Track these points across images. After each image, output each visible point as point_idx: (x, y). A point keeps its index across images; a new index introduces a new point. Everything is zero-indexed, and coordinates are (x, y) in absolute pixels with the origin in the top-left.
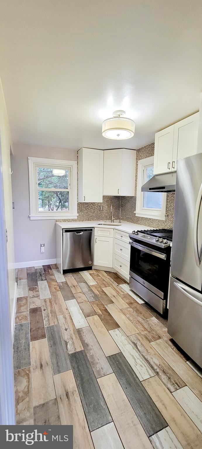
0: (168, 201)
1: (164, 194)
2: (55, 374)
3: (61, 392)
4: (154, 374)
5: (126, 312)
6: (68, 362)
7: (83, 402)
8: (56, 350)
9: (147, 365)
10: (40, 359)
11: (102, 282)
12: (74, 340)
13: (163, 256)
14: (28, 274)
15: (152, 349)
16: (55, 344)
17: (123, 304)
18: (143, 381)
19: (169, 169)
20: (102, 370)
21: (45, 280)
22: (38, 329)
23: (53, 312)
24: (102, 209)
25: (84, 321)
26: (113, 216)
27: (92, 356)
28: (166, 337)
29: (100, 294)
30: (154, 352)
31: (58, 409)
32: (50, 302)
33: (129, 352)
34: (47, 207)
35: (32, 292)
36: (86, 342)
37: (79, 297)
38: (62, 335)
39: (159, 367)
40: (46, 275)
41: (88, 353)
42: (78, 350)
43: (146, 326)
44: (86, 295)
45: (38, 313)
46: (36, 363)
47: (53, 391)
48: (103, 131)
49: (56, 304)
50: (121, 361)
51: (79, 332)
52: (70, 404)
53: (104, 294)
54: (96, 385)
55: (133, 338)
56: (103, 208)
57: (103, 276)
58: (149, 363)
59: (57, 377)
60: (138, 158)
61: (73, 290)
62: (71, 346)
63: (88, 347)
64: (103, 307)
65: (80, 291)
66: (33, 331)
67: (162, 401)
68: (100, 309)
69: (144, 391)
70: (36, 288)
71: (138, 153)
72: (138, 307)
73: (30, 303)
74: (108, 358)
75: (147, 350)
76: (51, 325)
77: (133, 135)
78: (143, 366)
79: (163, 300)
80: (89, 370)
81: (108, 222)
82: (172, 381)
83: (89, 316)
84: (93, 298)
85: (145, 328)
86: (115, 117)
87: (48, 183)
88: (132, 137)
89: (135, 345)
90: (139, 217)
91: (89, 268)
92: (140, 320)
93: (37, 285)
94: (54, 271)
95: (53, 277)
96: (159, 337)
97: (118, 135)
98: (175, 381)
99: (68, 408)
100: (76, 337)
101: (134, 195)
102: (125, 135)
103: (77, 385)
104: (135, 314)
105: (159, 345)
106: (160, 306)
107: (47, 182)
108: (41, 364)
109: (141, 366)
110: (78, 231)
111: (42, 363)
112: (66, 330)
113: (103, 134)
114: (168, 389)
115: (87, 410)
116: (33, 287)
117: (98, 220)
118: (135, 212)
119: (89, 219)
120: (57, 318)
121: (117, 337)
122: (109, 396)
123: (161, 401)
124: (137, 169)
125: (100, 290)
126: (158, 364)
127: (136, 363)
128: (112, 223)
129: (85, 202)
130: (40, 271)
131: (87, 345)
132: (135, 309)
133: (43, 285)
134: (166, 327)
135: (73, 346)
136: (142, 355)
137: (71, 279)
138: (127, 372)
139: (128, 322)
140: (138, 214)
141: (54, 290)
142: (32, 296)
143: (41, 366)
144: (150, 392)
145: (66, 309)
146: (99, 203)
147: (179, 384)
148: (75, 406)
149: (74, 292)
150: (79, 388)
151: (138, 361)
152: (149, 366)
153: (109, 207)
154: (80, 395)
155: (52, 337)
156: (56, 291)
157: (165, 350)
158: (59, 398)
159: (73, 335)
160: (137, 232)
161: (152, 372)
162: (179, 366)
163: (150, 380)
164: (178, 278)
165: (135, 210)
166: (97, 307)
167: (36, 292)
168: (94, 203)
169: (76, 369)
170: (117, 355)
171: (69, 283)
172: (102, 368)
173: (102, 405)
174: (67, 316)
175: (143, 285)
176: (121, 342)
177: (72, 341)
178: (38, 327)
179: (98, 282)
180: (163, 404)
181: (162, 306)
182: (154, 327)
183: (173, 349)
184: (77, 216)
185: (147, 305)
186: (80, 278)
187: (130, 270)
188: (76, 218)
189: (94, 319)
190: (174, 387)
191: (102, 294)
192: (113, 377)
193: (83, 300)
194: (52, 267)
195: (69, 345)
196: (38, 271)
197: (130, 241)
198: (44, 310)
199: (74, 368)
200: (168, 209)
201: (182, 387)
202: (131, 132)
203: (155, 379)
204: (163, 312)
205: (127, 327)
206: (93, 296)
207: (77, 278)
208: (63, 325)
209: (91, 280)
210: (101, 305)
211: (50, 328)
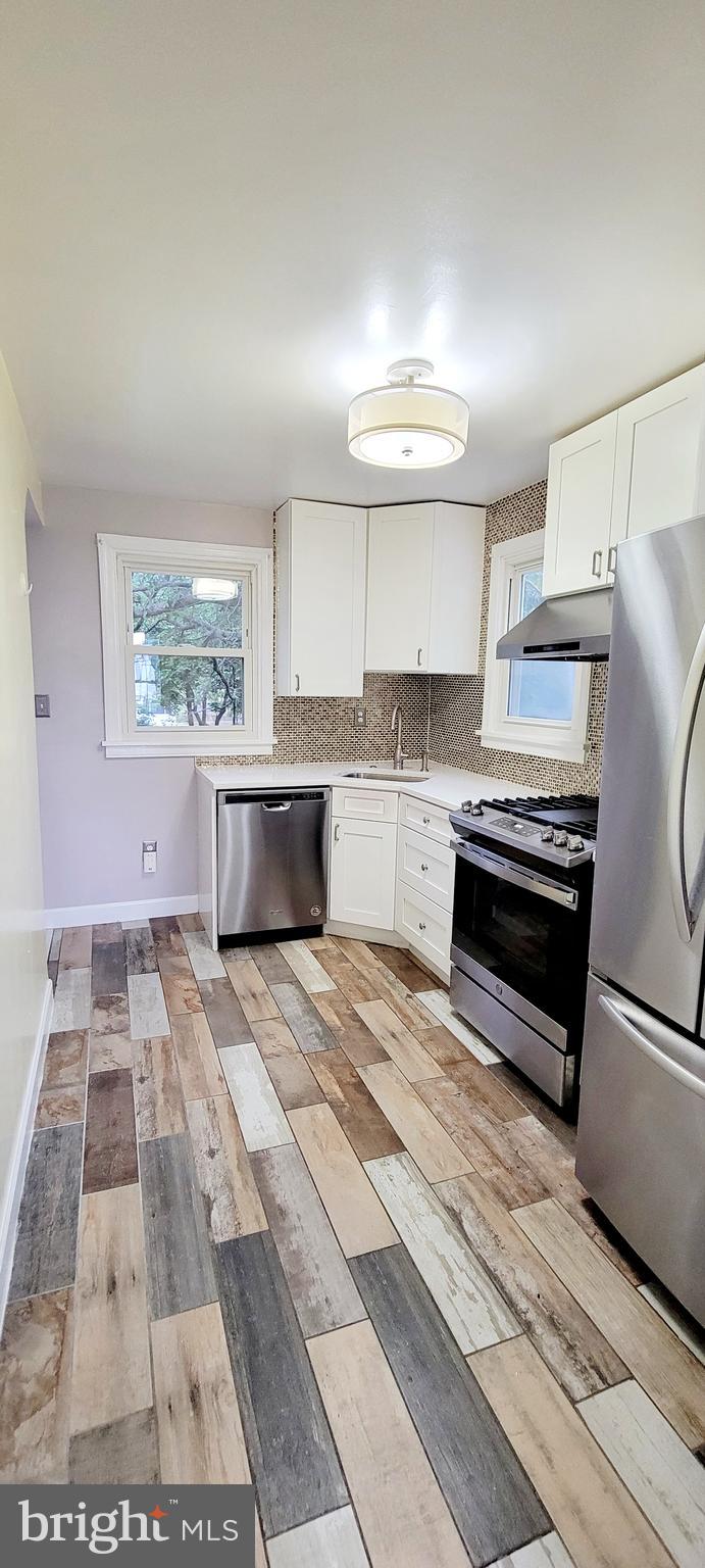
0: (597, 693)
1: (583, 669)
2: (156, 1315)
3: (172, 1382)
4: (514, 1330)
5: (431, 1092)
6: (209, 1271)
7: (247, 1424)
8: (170, 1229)
9: (491, 1293)
10: (111, 1259)
11: (353, 981)
12: (236, 1192)
13: (566, 898)
14: (96, 948)
15: (516, 1234)
16: (167, 1203)
17: (423, 1064)
18: (471, 1354)
19: (599, 576)
20: (326, 1309)
21: (154, 971)
22: (114, 1147)
23: (172, 1089)
24: (361, 720)
25: (277, 1125)
26: (399, 747)
27: (296, 1255)
28: (571, 1192)
29: (344, 1025)
30: (521, 1247)
31: (158, 1449)
32: (166, 1051)
33: (430, 1243)
34: (183, 708)
35: (104, 1013)
36: (278, 1200)
37: (268, 1035)
38: (195, 1174)
39: (535, 1304)
40: (156, 950)
41: (284, 1243)
42: (250, 1228)
43: (501, 1149)
44: (294, 1029)
45: (120, 1089)
46: (94, 1272)
47: (145, 1379)
48: (349, 438)
49: (185, 1058)
50: (398, 1276)
51: (257, 1164)
52: (200, 1434)
53: (358, 1024)
54: (302, 1362)
55: (449, 1193)
56: (364, 717)
57: (361, 959)
58: (501, 1288)
59: (166, 1326)
60: (492, 536)
61: (248, 1008)
62: (223, 1215)
63: (284, 1219)
64: (351, 1074)
65: (275, 1012)
66: (96, 1154)
67: (539, 1433)
68: (339, 1082)
69: (474, 1395)
70: (121, 999)
71: (491, 517)
72: (478, 1077)
73: (94, 1053)
74: (354, 1263)
75: (496, 1236)
76: (160, 1135)
77: (461, 450)
78: (478, 1296)
79: (566, 1054)
80: (279, 1308)
81: (384, 768)
82: (581, 1357)
83: (295, 1106)
84: (317, 1040)
85: (494, 1155)
86: (393, 385)
87: (184, 626)
88: (457, 458)
89: (456, 1216)
90: (494, 752)
91: (312, 931)
92: (481, 1124)
93: (124, 988)
94: (189, 940)
95: (182, 961)
96: (546, 1190)
97: (407, 451)
98: (589, 1359)
99: (193, 1444)
100: (246, 1183)
101: (475, 672)
102: (433, 453)
103: (231, 1358)
104: (463, 1101)
105: (542, 1220)
106: (554, 1073)
108: (114, 1277)
109: (471, 1297)
110: (271, 798)
111: (116, 1274)
112: (212, 1153)
113: (353, 449)
114: (563, 1387)
115: (261, 1455)
116: (108, 999)
117: (346, 759)
118: (477, 732)
119: (317, 756)
120: (184, 1112)
121: (393, 1188)
122: (343, 1406)
123: (535, 1433)
124: (486, 577)
125: (343, 1009)
126: (535, 1292)
127: (453, 1287)
128: (398, 772)
129: (300, 694)
130: (139, 938)
131: (283, 1213)
132: (465, 1085)
133: (143, 987)
134: (572, 1152)
135: (229, 1214)
136: (478, 1257)
137: (246, 968)
138: (418, 1317)
139: (435, 1130)
140: (487, 738)
141: (181, 1007)
142: (102, 1030)
143: (113, 1284)
144: (495, 1398)
145: (220, 1078)
146: (350, 699)
147: (606, 1372)
148: (218, 1441)
149: (250, 1016)
150: (240, 1370)
151: (461, 1279)
152: (501, 1300)
153: (387, 714)
154: (241, 1397)
155: (162, 1181)
156: (190, 1011)
157: (561, 1241)
158: (163, 1407)
159: (236, 1174)
160: (478, 807)
161: (509, 1322)
162: (611, 1301)
163: (499, 1353)
164: (614, 982)
165: (479, 725)
166: (330, 1075)
167: (118, 1013)
168: (334, 699)
169: (236, 1301)
170: (386, 1252)
171: (236, 984)
172: (327, 1300)
173: (316, 1439)
174: (220, 1103)
175: (496, 998)
176: (405, 1206)
177: (228, 1196)
178: (113, 1141)
179: (341, 981)
180: (542, 1447)
181: (562, 1075)
182: (530, 1153)
183: (592, 1238)
184: (274, 745)
185: (511, 1070)
186: (276, 966)
187: (454, 941)
188: (269, 751)
189: (313, 1118)
190: (584, 1380)
191: (349, 1027)
192: (364, 1335)
193: (280, 1048)
194: (184, 924)
195: (219, 1210)
196: (132, 937)
197: (454, 839)
198: (142, 1080)
199: (226, 1296)
200: (594, 723)
201: (615, 1384)
202: (453, 439)
203: (516, 1349)
204: (564, 1097)
205: (429, 1151)
206: (317, 1035)
207: (266, 967)
208: (203, 1138)
209: (317, 975)
210: (345, 1065)
211: (157, 1145)
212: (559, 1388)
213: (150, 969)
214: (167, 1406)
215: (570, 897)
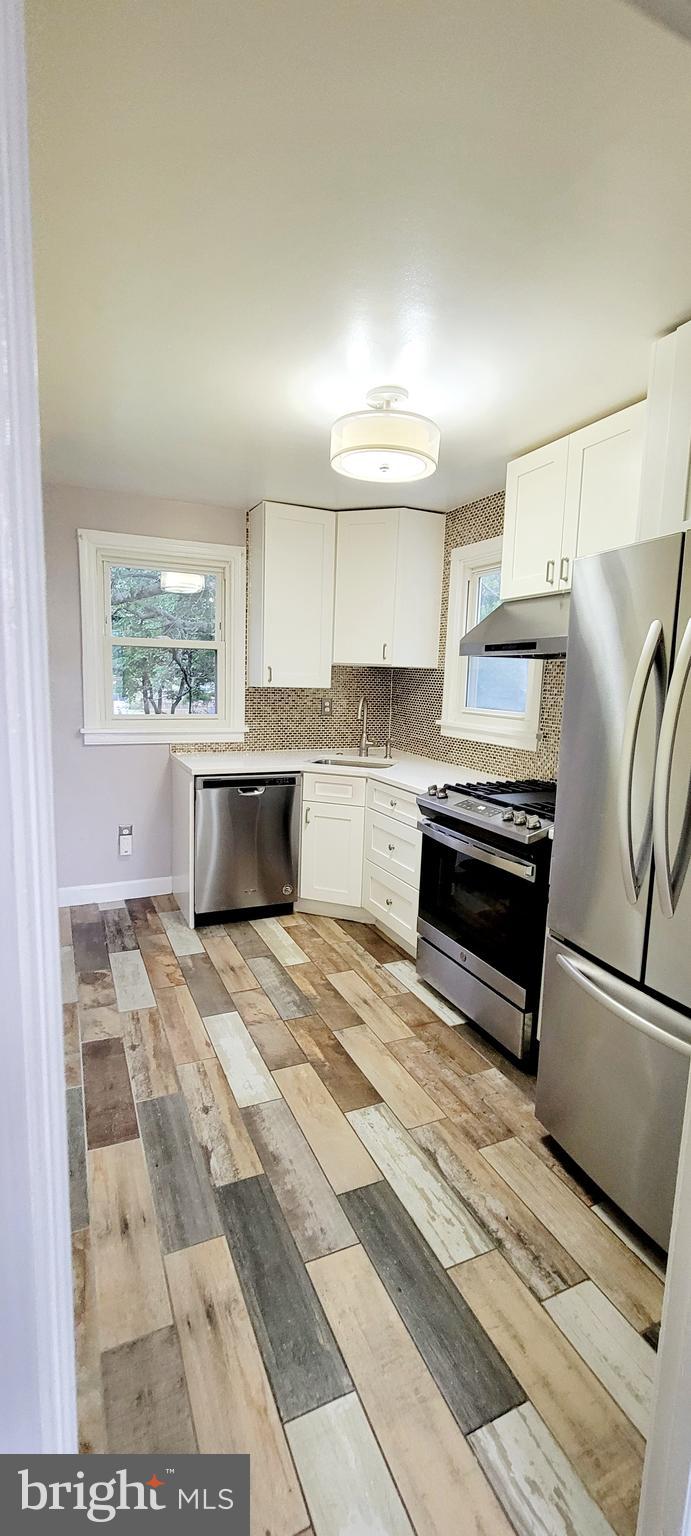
0: (548, 687)
1: (536, 665)
2: (168, 1249)
3: (189, 1304)
4: (488, 1247)
5: (403, 1051)
6: (214, 1210)
7: (260, 1334)
8: (174, 1176)
9: (465, 1217)
10: (122, 1205)
11: (325, 954)
12: (232, 1143)
13: (526, 871)
14: (76, 928)
15: (485, 1169)
16: (168, 1155)
17: (396, 1027)
18: (451, 1267)
19: (552, 583)
20: (322, 1236)
21: (134, 949)
22: (113, 1108)
23: (163, 1055)
24: (327, 710)
25: (264, 1083)
26: (365, 735)
27: (291, 1194)
28: (531, 1130)
29: (319, 994)
30: (490, 1179)
31: (182, 1358)
32: (153, 1021)
33: (409, 1179)
35: (89, 988)
36: (271, 1148)
37: (249, 1004)
38: (192, 1129)
39: (505, 1226)
40: (135, 929)
41: (279, 1184)
42: (247, 1173)
43: (468, 1098)
44: (274, 999)
45: (113, 1057)
46: (106, 1216)
47: (164, 1302)
48: (332, 454)
49: (173, 1027)
50: (383, 1207)
51: (249, 1118)
52: (218, 1344)
53: (332, 993)
54: (303, 1281)
55: (424, 1136)
56: (334, 706)
57: (331, 934)
58: (473, 1212)
59: (178, 1259)
60: (451, 541)
61: (228, 980)
62: (221, 1163)
63: (278, 1164)
64: (329, 1037)
65: (253, 984)
66: (98, 1115)
67: (511, 1326)
68: (319, 1044)
69: (455, 1298)
70: (105, 975)
71: (450, 524)
72: (444, 1035)
73: (85, 1026)
74: (343, 1198)
75: (468, 1171)
76: (155, 1095)
77: (432, 468)
78: (454, 1220)
79: (525, 1012)
80: (280, 1239)
81: (350, 755)
82: (545, 1264)
83: (280, 1066)
84: (295, 1008)
85: (463, 1103)
86: (373, 410)
87: (144, 615)
88: (428, 475)
89: (432, 1156)
90: (454, 740)
91: (284, 909)
92: (450, 1077)
93: (106, 964)
94: (165, 919)
95: (160, 939)
96: (509, 1131)
97: (384, 468)
98: (552, 1266)
99: (212, 1352)
100: (239, 1134)
101: (435, 666)
102: (408, 470)
103: (240, 1281)
104: (432, 1057)
105: (506, 1155)
106: (513, 1029)
107: (139, 611)
108: (126, 1220)
109: (449, 1221)
110: (248, 783)
111: (128, 1216)
112: (206, 1110)
113: (335, 465)
114: (531, 1289)
115: (273, 1357)
116: (92, 975)
117: (314, 747)
118: (437, 722)
119: (286, 744)
120: (176, 1074)
121: (374, 1134)
122: (342, 1314)
123: (509, 1326)
124: (446, 578)
125: (318, 980)
126: (504, 1215)
127: (432, 1214)
128: (363, 759)
129: (271, 685)
130: (117, 919)
131: (276, 1159)
132: (434, 1043)
133: (126, 965)
134: (531, 1098)
135: (227, 1162)
136: (453, 1188)
137: (223, 944)
138: (403, 1240)
139: (409, 1083)
140: (448, 728)
141: (165, 982)
142: (89, 1003)
143: (125, 1226)
144: (474, 1301)
145: (207, 1044)
146: (318, 690)
147: (566, 1276)
148: (235, 1348)
149: (231, 987)
150: (249, 1291)
151: (439, 1207)
152: (474, 1223)
153: (352, 704)
154: (252, 1312)
155: (161, 1135)
156: (173, 985)
157: (525, 1172)
158: (183, 1325)
159: (230, 1126)
160: (443, 791)
161: (482, 1239)
162: (569, 1219)
163: (475, 1265)
164: (570, 943)
165: (439, 716)
166: (309, 1039)
167: (104, 988)
168: (303, 690)
169: (240, 1235)
170: (371, 1189)
171: (214, 958)
172: (322, 1230)
173: (321, 1342)
174: (210, 1066)
175: (460, 965)
176: (386, 1148)
177: (225, 1147)
178: (111, 1102)
179: (314, 955)
180: (515, 1337)
181: (521, 1031)
182: (495, 1099)
183: (551, 1169)
184: (245, 733)
185: (474, 1029)
186: (251, 941)
187: (421, 914)
188: (241, 739)
189: (297, 1077)
190: (549, 1283)
191: (324, 996)
192: (358, 1257)
193: (261, 1016)
194: (159, 905)
195: (217, 1158)
196: (110, 918)
197: (420, 821)
198: (133, 1048)
199: (231, 1231)
200: (546, 715)
201: (576, 1284)
202: (426, 459)
203: (490, 1261)
204: (522, 1050)
205: (404, 1101)
206: (295, 1003)
207: (242, 943)
208: (197, 1097)
209: (291, 950)
210: (322, 1029)
211: (154, 1105)
212: (527, 1291)
213: (130, 947)
214: (186, 1323)
215: (528, 871)
